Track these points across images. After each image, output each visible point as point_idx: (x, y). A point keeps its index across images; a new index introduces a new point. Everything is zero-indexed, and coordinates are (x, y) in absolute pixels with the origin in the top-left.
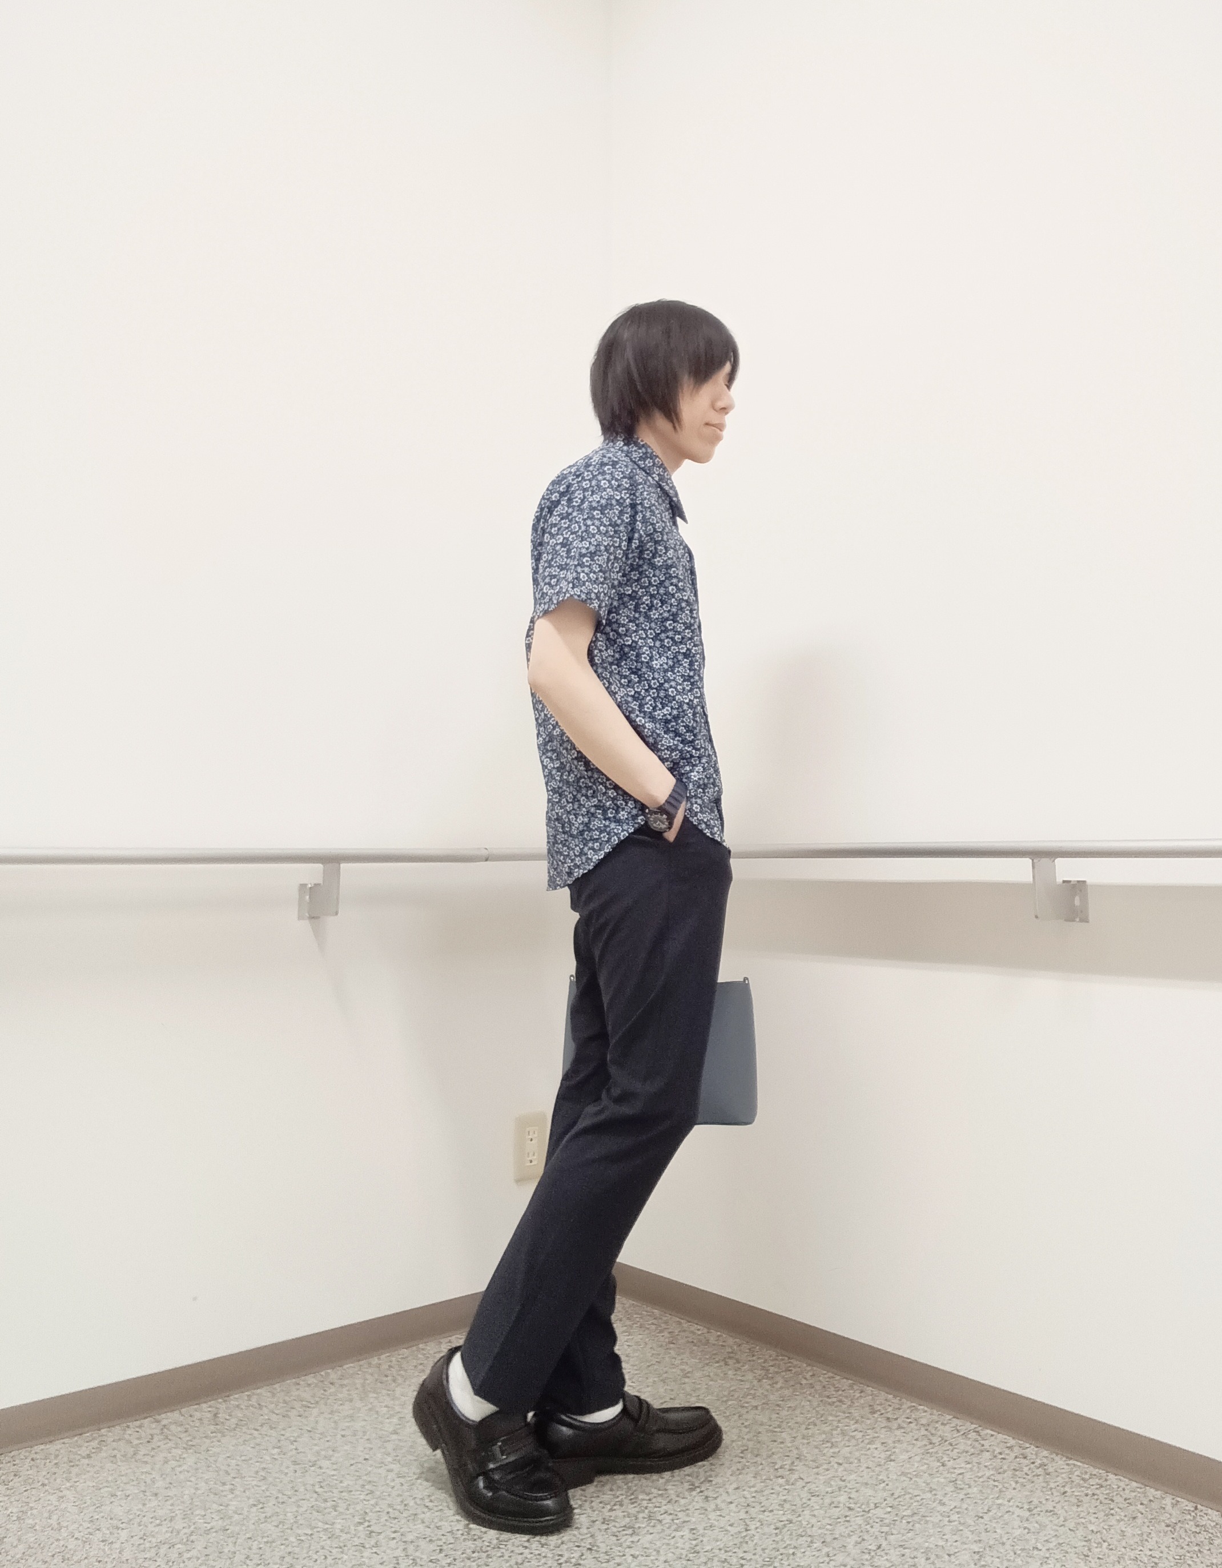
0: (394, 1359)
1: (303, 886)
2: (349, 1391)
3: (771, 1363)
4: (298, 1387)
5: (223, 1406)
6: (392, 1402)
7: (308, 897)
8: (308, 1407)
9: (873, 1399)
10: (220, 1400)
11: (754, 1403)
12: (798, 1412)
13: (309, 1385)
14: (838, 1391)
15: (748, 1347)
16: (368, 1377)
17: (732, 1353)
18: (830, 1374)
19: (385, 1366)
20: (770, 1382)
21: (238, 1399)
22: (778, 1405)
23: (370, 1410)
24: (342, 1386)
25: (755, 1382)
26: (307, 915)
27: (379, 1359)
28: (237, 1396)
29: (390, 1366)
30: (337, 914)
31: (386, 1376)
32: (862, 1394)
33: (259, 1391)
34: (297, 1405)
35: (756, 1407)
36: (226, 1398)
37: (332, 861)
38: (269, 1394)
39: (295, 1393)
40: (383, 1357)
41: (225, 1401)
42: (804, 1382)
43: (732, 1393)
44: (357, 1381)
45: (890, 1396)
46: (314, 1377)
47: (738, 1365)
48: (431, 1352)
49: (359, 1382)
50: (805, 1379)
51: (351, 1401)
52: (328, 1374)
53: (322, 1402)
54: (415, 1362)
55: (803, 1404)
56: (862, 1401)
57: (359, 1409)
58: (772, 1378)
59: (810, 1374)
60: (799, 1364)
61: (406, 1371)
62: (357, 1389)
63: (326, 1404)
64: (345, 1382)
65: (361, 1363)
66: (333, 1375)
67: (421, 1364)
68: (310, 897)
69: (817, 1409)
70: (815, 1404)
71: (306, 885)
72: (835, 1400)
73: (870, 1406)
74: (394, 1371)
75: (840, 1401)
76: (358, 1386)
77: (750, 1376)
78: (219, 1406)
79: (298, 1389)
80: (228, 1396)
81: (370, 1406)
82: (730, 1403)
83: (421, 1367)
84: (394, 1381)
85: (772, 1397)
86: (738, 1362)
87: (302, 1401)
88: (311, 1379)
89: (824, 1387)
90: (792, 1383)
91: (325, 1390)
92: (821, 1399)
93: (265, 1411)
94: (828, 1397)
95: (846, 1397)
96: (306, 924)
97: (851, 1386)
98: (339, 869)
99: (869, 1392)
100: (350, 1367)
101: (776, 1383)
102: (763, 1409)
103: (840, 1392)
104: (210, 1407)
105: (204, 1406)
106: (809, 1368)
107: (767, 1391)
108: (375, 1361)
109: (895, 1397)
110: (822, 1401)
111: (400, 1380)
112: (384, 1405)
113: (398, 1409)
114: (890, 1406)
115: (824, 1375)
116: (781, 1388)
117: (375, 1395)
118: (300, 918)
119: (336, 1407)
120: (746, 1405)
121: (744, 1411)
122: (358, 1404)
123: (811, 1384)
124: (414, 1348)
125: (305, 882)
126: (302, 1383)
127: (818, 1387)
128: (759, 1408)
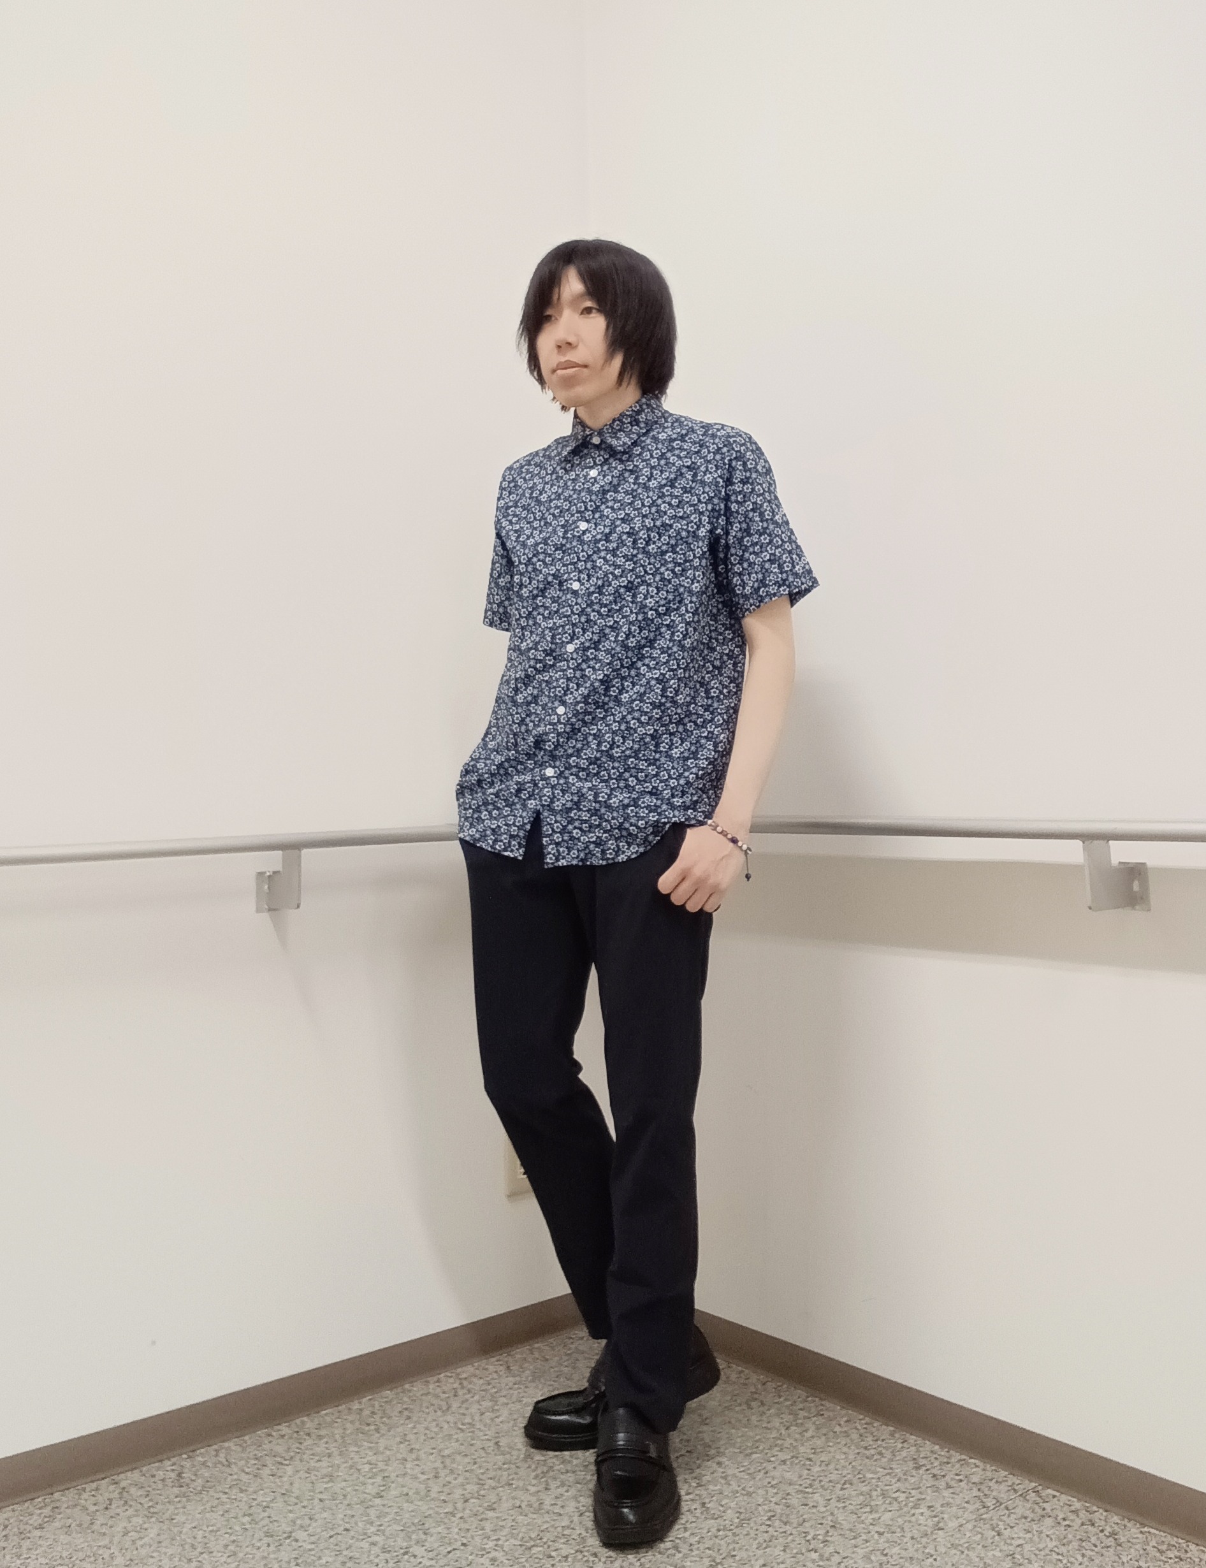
0: (376, 1403)
1: (261, 874)
2: (327, 1443)
3: (801, 1406)
4: (270, 1438)
5: (187, 1464)
6: (375, 1457)
7: (266, 887)
8: (282, 1464)
9: (918, 1451)
10: (184, 1456)
11: (782, 1456)
12: (832, 1467)
13: (283, 1436)
14: (876, 1440)
15: (774, 1386)
16: (348, 1425)
17: (756, 1393)
18: (867, 1420)
19: (366, 1412)
20: (799, 1430)
21: (204, 1454)
22: (810, 1460)
23: (351, 1467)
24: (320, 1437)
25: (783, 1431)
26: (267, 907)
27: (360, 1403)
28: (202, 1450)
29: (373, 1413)
30: (298, 907)
31: (368, 1425)
32: (905, 1445)
33: (226, 1444)
34: (269, 1461)
35: (784, 1462)
36: (191, 1454)
37: (292, 847)
38: (239, 1449)
39: (267, 1446)
40: (364, 1400)
41: (189, 1457)
42: (837, 1429)
43: (757, 1444)
44: (336, 1432)
45: (937, 1447)
46: (288, 1427)
47: (761, 1409)
48: (418, 1394)
49: (338, 1432)
50: (840, 1425)
51: (329, 1456)
52: (303, 1423)
53: (298, 1457)
54: (399, 1407)
55: (837, 1457)
56: (904, 1453)
57: (339, 1467)
58: (802, 1424)
59: (845, 1419)
60: (833, 1408)
61: (390, 1417)
62: (336, 1441)
63: (301, 1461)
64: (323, 1432)
65: (340, 1408)
66: (309, 1423)
67: (406, 1409)
68: (269, 888)
69: (854, 1464)
70: (851, 1457)
71: (265, 873)
72: (873, 1452)
73: (914, 1459)
74: (377, 1417)
75: (880, 1453)
76: (337, 1437)
77: (776, 1422)
78: (183, 1463)
79: (270, 1442)
80: (193, 1451)
81: (350, 1462)
82: (754, 1456)
83: (406, 1413)
84: (377, 1430)
85: (802, 1449)
86: (763, 1404)
87: (275, 1456)
88: (284, 1429)
89: (861, 1435)
90: (824, 1431)
91: (301, 1443)
92: (857, 1451)
93: (235, 1469)
94: (866, 1448)
95: (886, 1448)
96: (265, 916)
97: (892, 1435)
98: (300, 856)
99: (912, 1441)
100: (327, 1413)
101: (806, 1431)
102: (792, 1463)
103: (879, 1442)
104: (174, 1464)
105: (167, 1463)
106: (843, 1412)
107: (796, 1440)
108: (355, 1406)
109: (942, 1448)
110: (858, 1453)
111: (383, 1429)
112: (365, 1460)
113: (381, 1465)
114: (936, 1458)
115: (861, 1421)
116: (813, 1437)
117: (356, 1449)
118: (258, 910)
119: (313, 1464)
120: (773, 1459)
121: (770, 1467)
122: (337, 1460)
123: (845, 1432)
124: (399, 1390)
125: (263, 870)
126: (274, 1434)
127: (855, 1436)
128: (788, 1463)
